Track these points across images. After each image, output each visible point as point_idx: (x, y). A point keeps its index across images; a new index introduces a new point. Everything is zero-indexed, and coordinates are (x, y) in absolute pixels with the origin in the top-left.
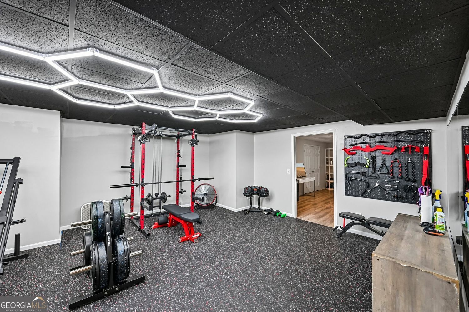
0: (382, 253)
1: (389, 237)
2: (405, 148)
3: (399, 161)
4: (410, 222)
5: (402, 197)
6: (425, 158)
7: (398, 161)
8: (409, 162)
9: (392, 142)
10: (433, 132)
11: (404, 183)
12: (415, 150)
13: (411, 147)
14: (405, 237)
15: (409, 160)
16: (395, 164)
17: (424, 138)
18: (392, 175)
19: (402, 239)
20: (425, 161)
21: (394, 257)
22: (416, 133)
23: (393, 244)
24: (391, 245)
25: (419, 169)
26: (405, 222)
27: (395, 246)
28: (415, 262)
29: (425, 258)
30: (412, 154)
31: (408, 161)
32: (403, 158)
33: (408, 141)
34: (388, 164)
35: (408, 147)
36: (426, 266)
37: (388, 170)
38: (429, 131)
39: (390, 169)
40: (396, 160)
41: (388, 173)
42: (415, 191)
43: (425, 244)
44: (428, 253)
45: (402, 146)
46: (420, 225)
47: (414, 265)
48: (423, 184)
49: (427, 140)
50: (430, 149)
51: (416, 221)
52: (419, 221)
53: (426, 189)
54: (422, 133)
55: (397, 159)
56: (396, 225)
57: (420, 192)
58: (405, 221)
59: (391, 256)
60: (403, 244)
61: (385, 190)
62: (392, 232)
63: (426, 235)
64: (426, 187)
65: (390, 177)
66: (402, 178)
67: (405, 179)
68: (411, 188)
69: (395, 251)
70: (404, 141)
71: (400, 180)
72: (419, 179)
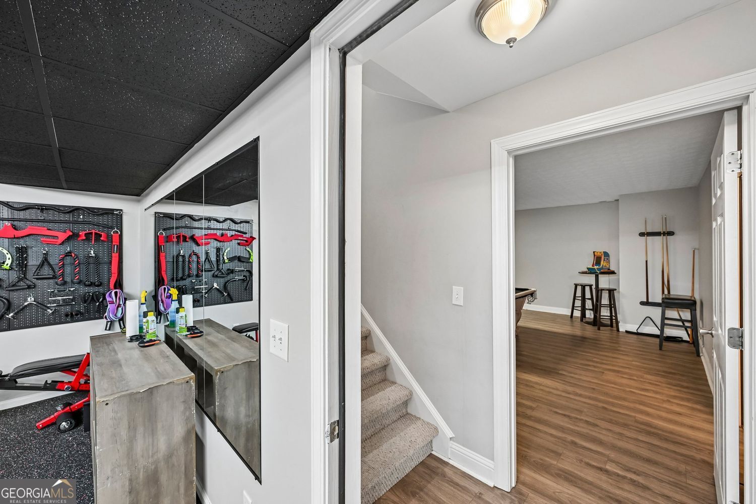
0: (109, 392)
1: (102, 371)
2: (85, 234)
3: (75, 255)
4: (114, 342)
5: (80, 312)
6: (114, 250)
7: (73, 255)
8: (92, 256)
9: (61, 222)
10: (123, 214)
11: (83, 290)
12: (102, 239)
13: (96, 234)
14: (123, 362)
15: (92, 252)
16: (68, 260)
17: (113, 222)
18: (61, 279)
19: (121, 366)
20: (115, 255)
21: (126, 389)
22: (102, 212)
23: (114, 375)
24: (112, 378)
25: (106, 267)
26: (108, 345)
27: (119, 377)
28: (152, 381)
29: (158, 371)
30: (96, 244)
31: (91, 254)
32: (80, 249)
33: (89, 223)
34: (54, 260)
35: (91, 233)
36: (164, 378)
37: (54, 272)
38: (120, 213)
39: (57, 269)
40: (68, 254)
41: (54, 277)
42: (101, 300)
43: (147, 358)
44: (157, 366)
45: (80, 230)
46: (129, 341)
47: (153, 383)
48: (112, 286)
49: (117, 224)
50: (121, 237)
51: (121, 338)
52: (123, 337)
53: (116, 293)
54: (111, 213)
55: (70, 252)
56: (100, 352)
57: (108, 299)
58: (106, 343)
59: (123, 390)
60: (125, 369)
61: (49, 308)
62: (101, 363)
63: (142, 349)
64: (117, 290)
65: (59, 282)
66: (80, 282)
67: (85, 284)
68: (94, 296)
69: (123, 382)
70: (83, 223)
71: (77, 286)
72: (105, 281)
